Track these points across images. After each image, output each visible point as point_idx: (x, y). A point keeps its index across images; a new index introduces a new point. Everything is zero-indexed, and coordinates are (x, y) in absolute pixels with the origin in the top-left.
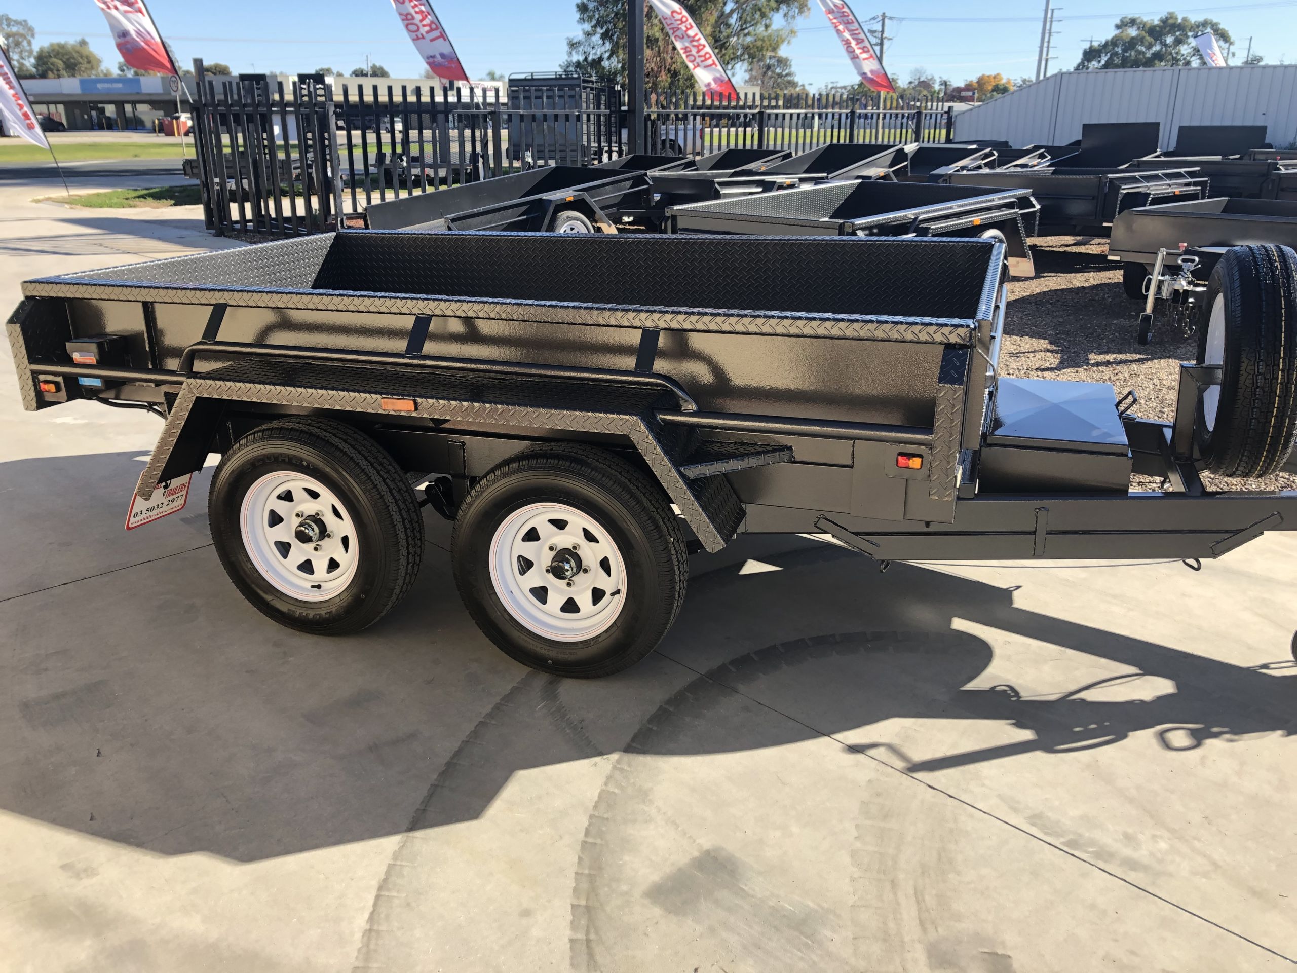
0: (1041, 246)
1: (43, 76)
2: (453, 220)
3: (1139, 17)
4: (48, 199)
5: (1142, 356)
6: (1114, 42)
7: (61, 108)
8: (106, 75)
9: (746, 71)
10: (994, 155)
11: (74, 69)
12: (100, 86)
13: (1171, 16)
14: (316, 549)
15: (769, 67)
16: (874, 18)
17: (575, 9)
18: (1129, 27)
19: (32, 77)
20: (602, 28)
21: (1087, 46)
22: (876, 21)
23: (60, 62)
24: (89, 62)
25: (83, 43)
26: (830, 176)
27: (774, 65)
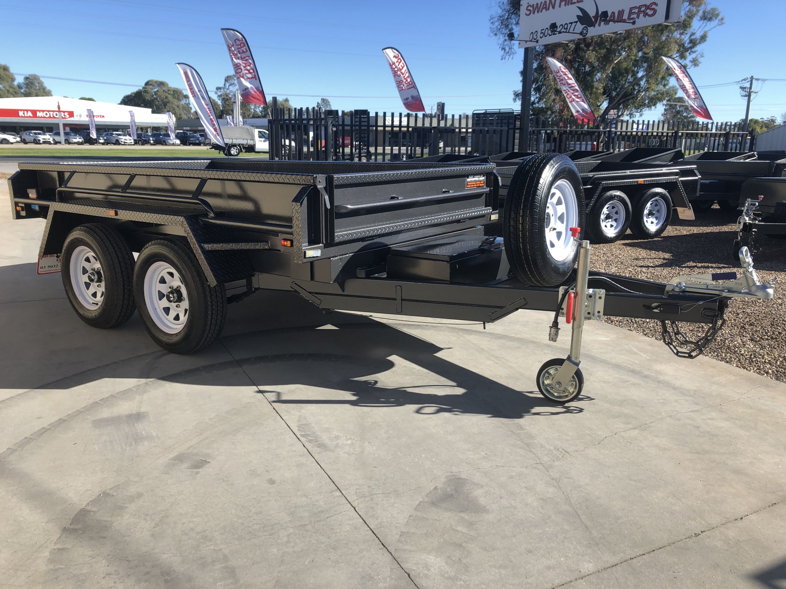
14: (98, 286)
16: (745, 80)
22: (746, 81)
27: (683, 111)
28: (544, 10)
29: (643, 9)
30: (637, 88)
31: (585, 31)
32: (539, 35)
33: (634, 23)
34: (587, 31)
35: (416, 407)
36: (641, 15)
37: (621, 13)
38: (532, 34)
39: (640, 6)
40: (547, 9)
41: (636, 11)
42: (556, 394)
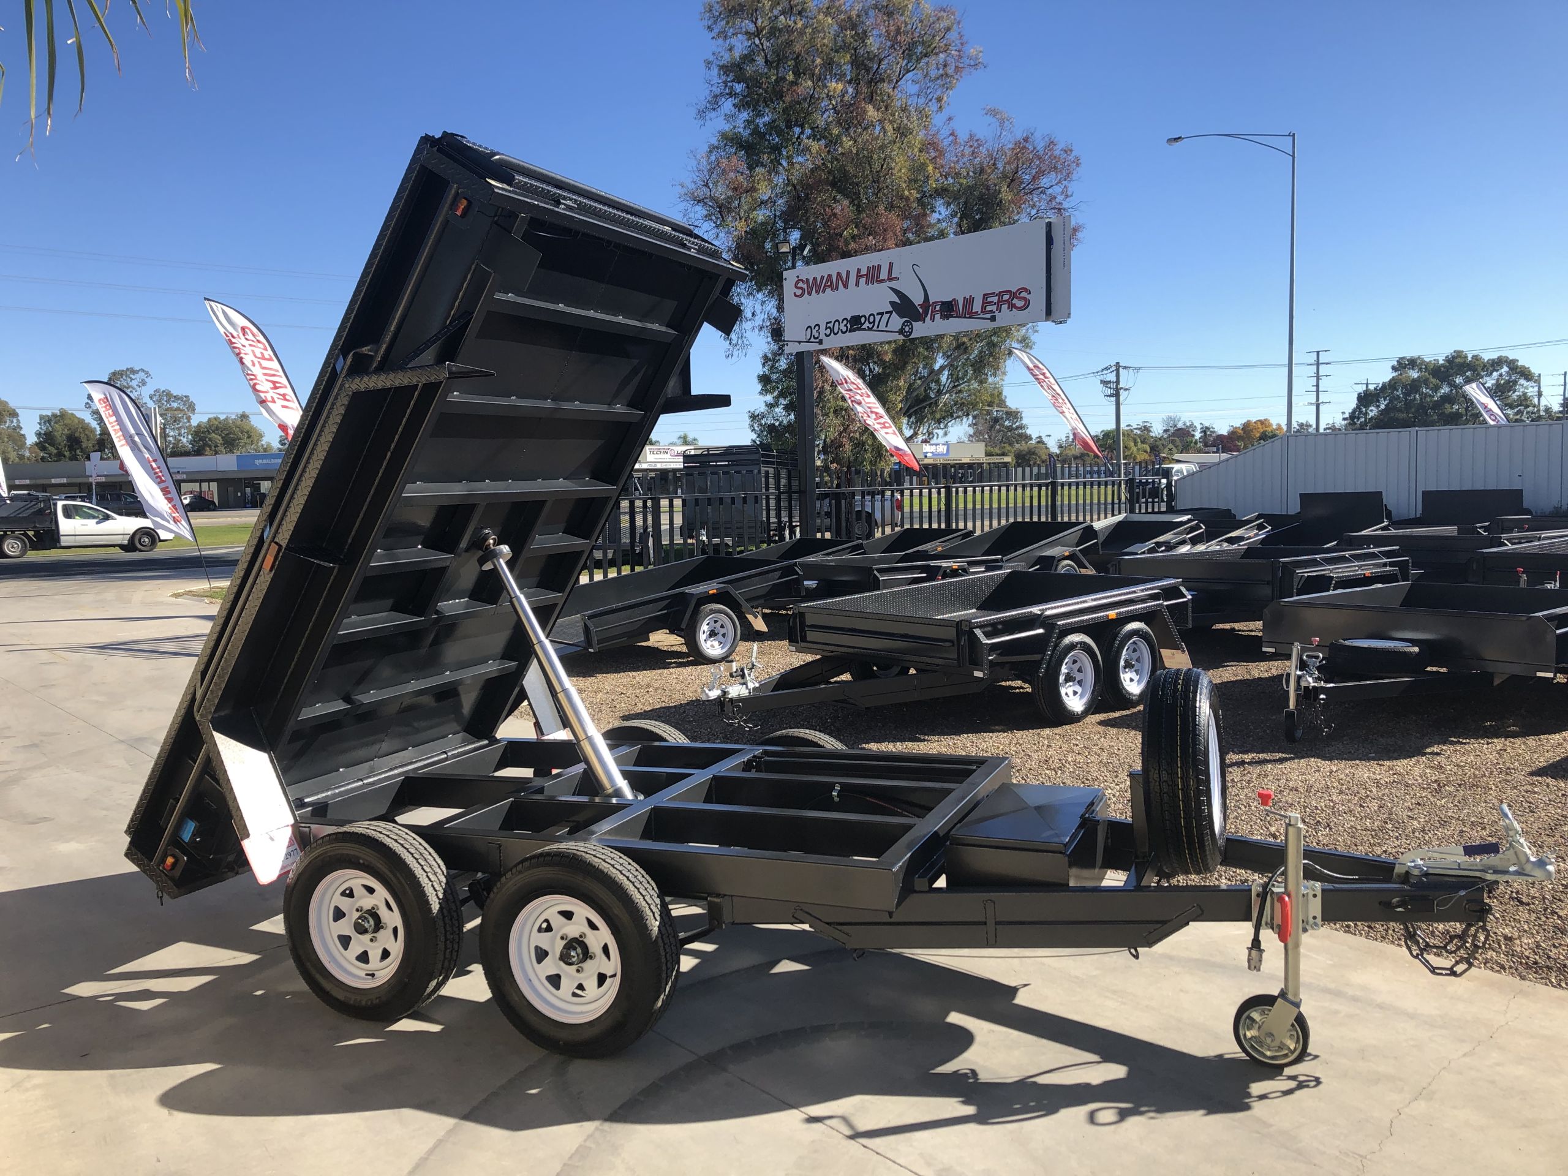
0: (1240, 631)
1: (199, 452)
2: (590, 617)
3: (1419, 358)
4: (188, 593)
5: (1284, 755)
6: (1392, 385)
7: (214, 486)
8: (265, 450)
9: (970, 425)
10: (1201, 528)
11: (233, 445)
12: (257, 462)
13: (1459, 354)
14: (372, 940)
15: (996, 420)
16: (1107, 369)
17: (756, 380)
18: (1409, 369)
19: (187, 454)
20: (785, 399)
21: (1361, 389)
22: (1109, 371)
23: (220, 438)
24: (249, 437)
25: (244, 417)
26: (1005, 558)
27: (1002, 418)
28: (828, 290)
29: (1006, 297)
30: (933, 385)
31: (907, 329)
32: (823, 331)
33: (993, 319)
34: (912, 328)
35: (1082, 1111)
36: (1005, 307)
37: (969, 302)
38: (809, 330)
39: (1000, 292)
40: (835, 288)
41: (995, 299)
42: (1268, 1053)
